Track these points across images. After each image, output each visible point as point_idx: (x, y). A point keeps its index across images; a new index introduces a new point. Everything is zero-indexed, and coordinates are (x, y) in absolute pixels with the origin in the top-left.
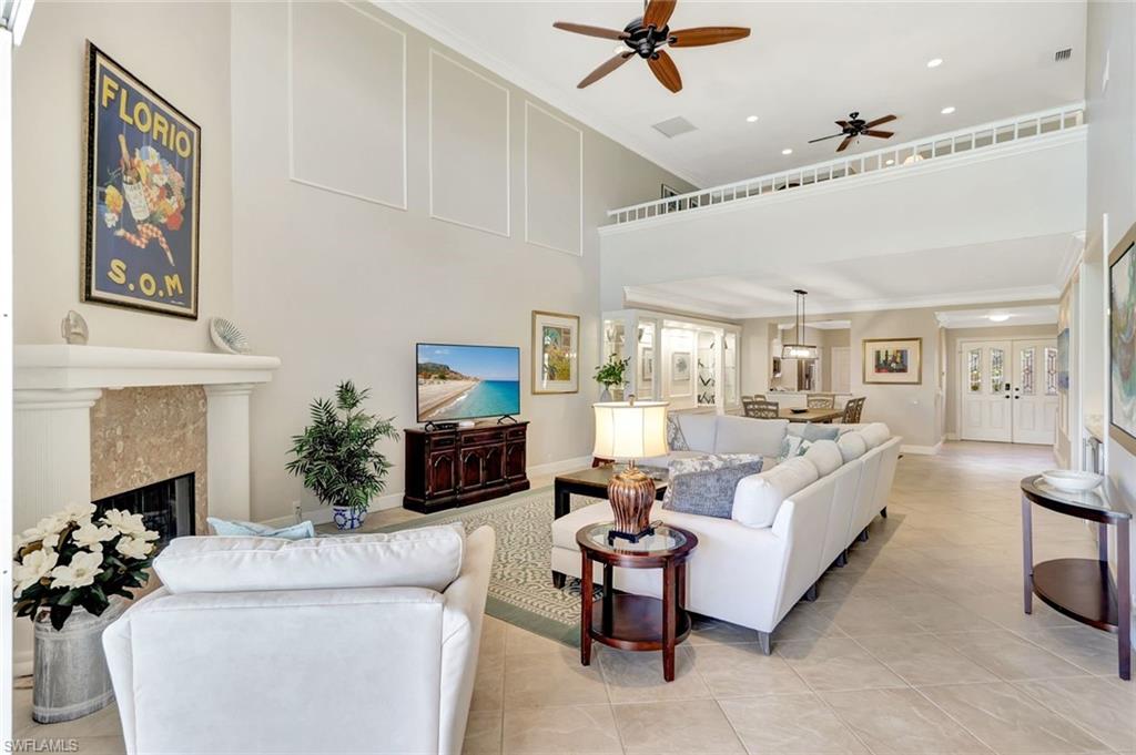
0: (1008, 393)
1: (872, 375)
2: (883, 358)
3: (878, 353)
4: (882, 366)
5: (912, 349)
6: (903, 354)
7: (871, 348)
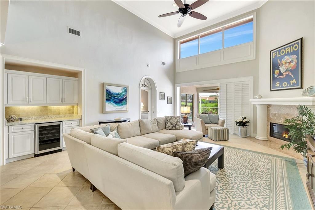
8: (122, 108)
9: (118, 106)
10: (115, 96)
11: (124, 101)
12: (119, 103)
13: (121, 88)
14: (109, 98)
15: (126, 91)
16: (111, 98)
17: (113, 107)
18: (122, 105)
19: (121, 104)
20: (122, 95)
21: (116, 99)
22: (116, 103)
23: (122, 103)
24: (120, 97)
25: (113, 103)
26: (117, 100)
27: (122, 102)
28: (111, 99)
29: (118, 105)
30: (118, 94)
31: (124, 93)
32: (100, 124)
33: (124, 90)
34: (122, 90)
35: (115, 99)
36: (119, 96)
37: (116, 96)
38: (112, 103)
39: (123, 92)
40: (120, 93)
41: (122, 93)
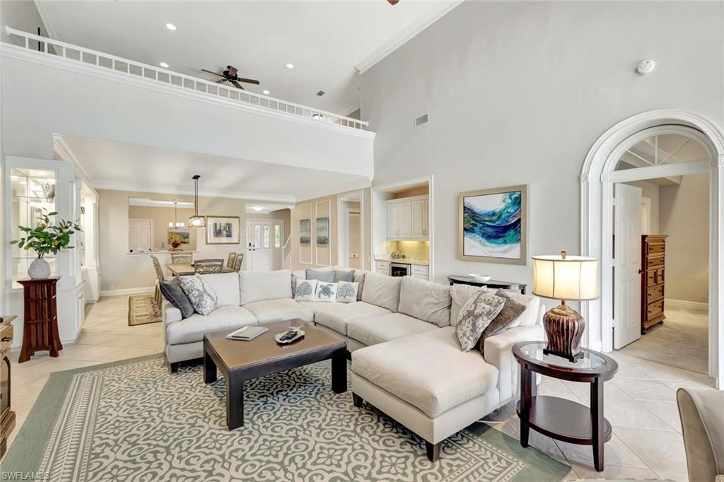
0: (250, 248)
1: (212, 238)
2: (218, 228)
3: (216, 224)
4: (218, 233)
5: (234, 223)
6: (229, 226)
7: (211, 222)
8: (505, 252)
9: (493, 245)
10: (486, 221)
11: (512, 232)
12: (497, 237)
13: (501, 196)
14: (471, 226)
15: (518, 202)
16: (476, 226)
17: (481, 247)
18: (505, 242)
19: (501, 240)
20: (503, 216)
21: (488, 226)
22: (489, 237)
23: (507, 239)
24: (497, 220)
25: (481, 238)
26: (490, 230)
27: (506, 234)
28: (475, 228)
29: (494, 243)
30: (494, 214)
31: (510, 210)
32: (451, 284)
33: (509, 201)
34: (504, 201)
35: (486, 228)
36: (495, 218)
37: (486, 219)
38: (478, 236)
39: (507, 207)
40: (498, 210)
41: (504, 210)
